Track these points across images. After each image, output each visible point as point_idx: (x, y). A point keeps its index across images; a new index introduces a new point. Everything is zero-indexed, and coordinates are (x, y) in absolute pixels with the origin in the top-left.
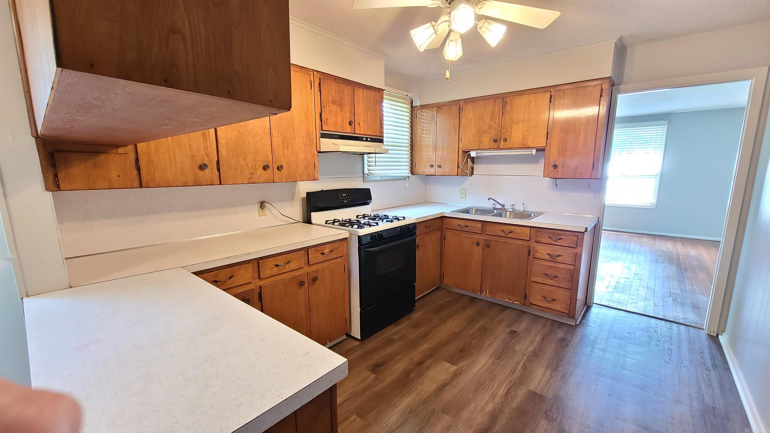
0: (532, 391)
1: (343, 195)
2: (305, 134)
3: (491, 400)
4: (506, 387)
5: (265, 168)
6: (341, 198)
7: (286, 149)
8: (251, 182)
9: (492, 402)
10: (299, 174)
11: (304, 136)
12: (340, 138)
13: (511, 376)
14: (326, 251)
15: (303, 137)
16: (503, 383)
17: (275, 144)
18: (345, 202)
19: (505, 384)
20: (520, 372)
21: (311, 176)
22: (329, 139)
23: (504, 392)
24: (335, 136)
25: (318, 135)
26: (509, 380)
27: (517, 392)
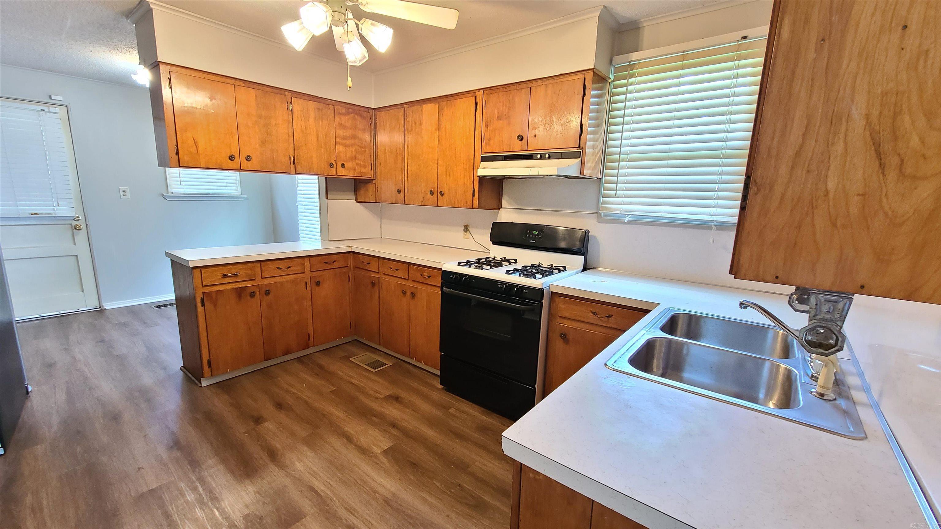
0: (302, 519)
1: (534, 232)
2: (465, 160)
3: (309, 471)
4: (322, 490)
5: (432, 193)
6: (528, 236)
7: (448, 176)
8: (423, 204)
9: (307, 471)
10: (458, 200)
11: (465, 161)
12: (504, 159)
13: (341, 504)
14: (425, 274)
15: (464, 163)
16: (332, 491)
17: (440, 172)
18: (531, 241)
19: (329, 492)
20: (345, 519)
21: (469, 203)
22: (491, 162)
23: (315, 487)
24: (500, 158)
25: (478, 158)
26: (335, 499)
27: (310, 500)
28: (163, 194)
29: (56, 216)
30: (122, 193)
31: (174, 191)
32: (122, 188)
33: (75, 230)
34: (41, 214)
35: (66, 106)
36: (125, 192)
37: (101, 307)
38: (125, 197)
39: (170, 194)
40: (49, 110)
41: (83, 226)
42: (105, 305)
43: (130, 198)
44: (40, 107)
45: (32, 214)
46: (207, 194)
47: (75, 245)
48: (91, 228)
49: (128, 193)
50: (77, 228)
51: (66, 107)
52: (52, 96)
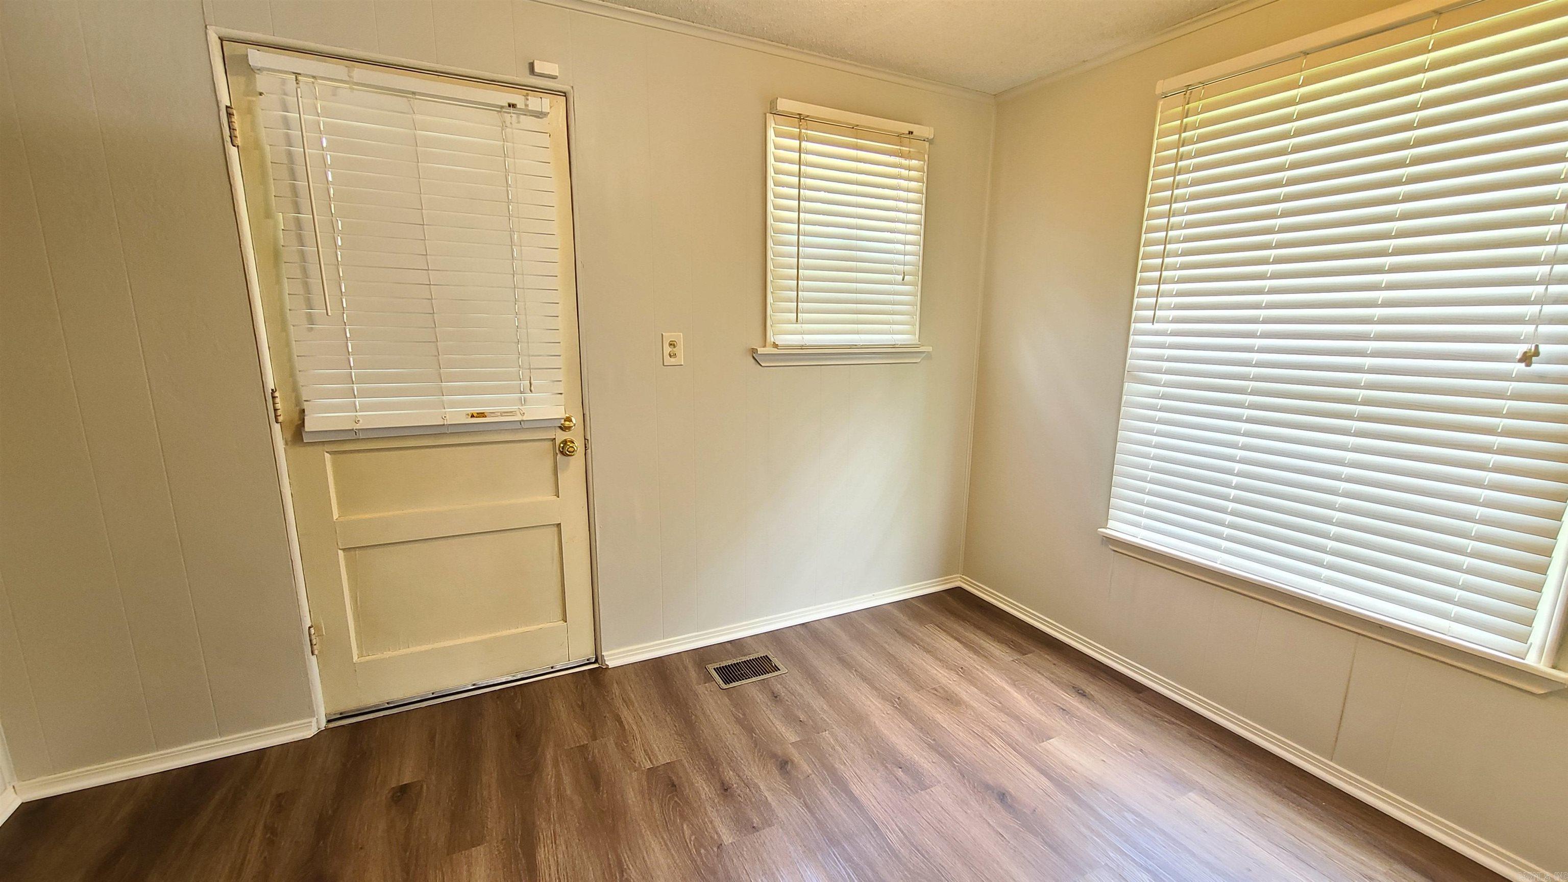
28: (754, 351)
29: (525, 418)
30: (667, 349)
31: (782, 340)
32: (669, 336)
33: (559, 456)
34: (492, 414)
35: (565, 94)
36: (675, 346)
37: (600, 661)
38: (673, 361)
39: (769, 350)
40: (527, 105)
41: (579, 445)
42: (608, 656)
43: (683, 364)
44: (503, 97)
45: (472, 416)
46: (851, 347)
47: (558, 497)
48: (594, 447)
49: (680, 350)
50: (565, 450)
51: (565, 98)
52: (536, 63)
